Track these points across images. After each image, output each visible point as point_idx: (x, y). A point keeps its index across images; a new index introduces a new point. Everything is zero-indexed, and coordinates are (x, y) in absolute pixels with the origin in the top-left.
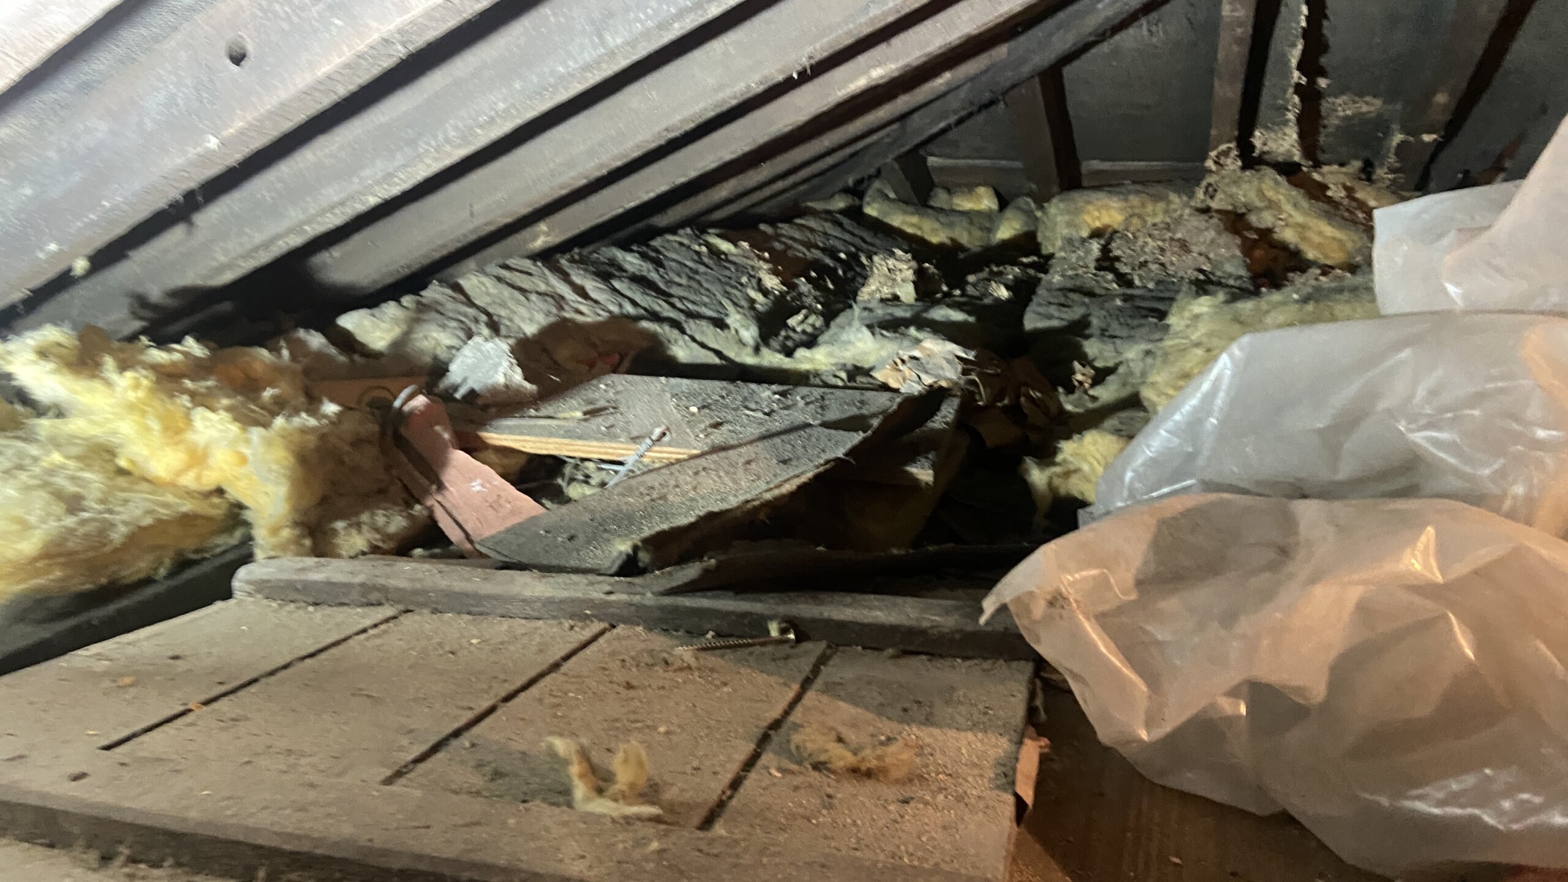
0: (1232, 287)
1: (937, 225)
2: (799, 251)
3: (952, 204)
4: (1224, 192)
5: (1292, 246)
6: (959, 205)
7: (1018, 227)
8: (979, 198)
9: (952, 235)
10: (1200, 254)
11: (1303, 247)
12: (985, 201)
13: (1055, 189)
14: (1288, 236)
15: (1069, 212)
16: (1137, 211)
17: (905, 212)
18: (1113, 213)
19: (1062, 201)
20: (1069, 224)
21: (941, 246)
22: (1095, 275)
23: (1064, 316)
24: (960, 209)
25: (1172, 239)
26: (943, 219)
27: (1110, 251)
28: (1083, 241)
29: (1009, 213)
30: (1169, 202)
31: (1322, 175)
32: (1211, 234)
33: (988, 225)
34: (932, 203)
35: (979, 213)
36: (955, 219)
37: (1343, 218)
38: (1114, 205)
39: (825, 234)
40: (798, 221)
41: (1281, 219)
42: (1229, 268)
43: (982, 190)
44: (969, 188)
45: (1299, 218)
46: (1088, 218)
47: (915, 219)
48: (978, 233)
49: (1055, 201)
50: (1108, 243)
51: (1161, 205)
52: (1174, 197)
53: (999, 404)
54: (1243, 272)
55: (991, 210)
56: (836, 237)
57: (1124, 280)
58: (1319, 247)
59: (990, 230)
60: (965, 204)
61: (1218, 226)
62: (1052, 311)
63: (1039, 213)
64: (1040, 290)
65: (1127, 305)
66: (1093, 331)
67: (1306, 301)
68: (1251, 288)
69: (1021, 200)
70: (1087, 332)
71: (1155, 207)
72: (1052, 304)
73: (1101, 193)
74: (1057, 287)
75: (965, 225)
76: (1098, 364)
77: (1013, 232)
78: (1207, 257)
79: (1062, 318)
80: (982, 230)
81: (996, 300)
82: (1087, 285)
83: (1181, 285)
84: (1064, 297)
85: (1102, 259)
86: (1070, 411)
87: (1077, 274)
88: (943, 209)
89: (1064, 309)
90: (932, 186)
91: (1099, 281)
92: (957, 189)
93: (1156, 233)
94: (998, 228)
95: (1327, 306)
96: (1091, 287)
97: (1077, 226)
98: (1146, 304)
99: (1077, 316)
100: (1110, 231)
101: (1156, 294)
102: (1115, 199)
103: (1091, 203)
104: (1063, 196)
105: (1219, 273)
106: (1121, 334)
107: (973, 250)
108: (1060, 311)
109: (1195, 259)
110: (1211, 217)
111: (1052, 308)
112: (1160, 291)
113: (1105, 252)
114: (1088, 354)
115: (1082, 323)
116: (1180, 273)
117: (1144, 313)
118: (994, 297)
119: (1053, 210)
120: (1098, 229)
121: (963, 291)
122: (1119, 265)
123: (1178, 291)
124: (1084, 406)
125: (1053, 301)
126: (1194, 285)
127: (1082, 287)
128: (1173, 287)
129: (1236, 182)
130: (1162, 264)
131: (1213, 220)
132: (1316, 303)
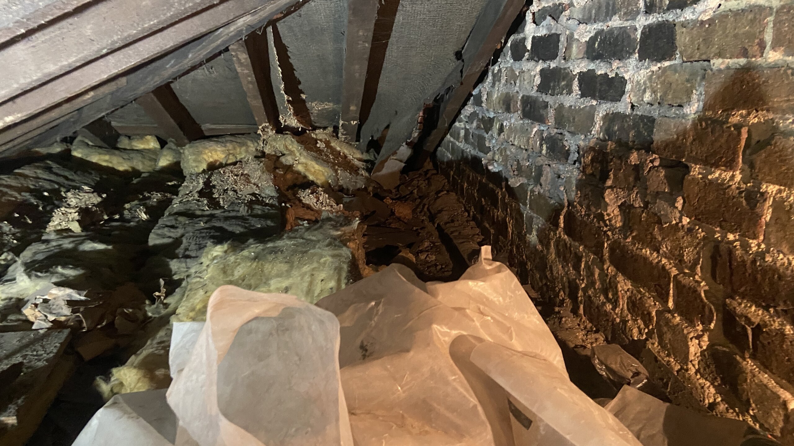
0: (267, 205)
1: (121, 160)
2: (11, 196)
3: (132, 146)
4: (271, 145)
5: (302, 174)
6: (136, 146)
7: (171, 159)
8: (148, 142)
9: (132, 166)
10: (254, 184)
11: (308, 174)
12: (152, 144)
13: (186, 141)
14: (300, 168)
15: (194, 154)
16: (231, 152)
17: (100, 154)
18: (219, 153)
19: (191, 147)
20: (195, 161)
21: (126, 172)
22: (198, 201)
23: (172, 235)
24: (137, 148)
25: (242, 174)
26: (126, 157)
27: (211, 182)
28: (198, 175)
29: (165, 151)
30: (248, 147)
31: (316, 135)
32: (259, 173)
33: (154, 157)
34: (120, 146)
35: (149, 150)
36: (132, 155)
37: (323, 159)
38: (219, 149)
39: (38, 178)
40: (17, 171)
41: (296, 160)
42: (268, 192)
43: (149, 137)
44: (142, 136)
45: (303, 160)
46: (205, 157)
47: (107, 157)
48: (148, 163)
49: (187, 146)
50: (210, 177)
51: (244, 148)
52: (250, 143)
53: (99, 327)
54: (274, 194)
55: (155, 148)
56: (45, 179)
57: (214, 203)
58: (313, 174)
59: (156, 161)
60: (139, 145)
61: (263, 169)
62: (166, 231)
63: (182, 151)
64: (167, 213)
65: (207, 226)
66: (180, 251)
67: (256, 258)
68: (277, 204)
69: (171, 145)
70: (177, 251)
71: (240, 149)
72: (167, 226)
73: (212, 143)
74: (175, 211)
75: (140, 158)
76: (176, 277)
77: (168, 162)
78: (257, 186)
79: (170, 237)
80: (150, 160)
81: (138, 222)
82: (192, 209)
83: (241, 207)
84: (176, 220)
85: (205, 189)
86: (151, 317)
87: (188, 201)
88: (125, 149)
89: (172, 230)
90: (118, 135)
91: (198, 205)
92: (134, 137)
93: (235, 170)
94: (159, 160)
95: (262, 264)
96: (195, 210)
97: (200, 162)
98: (218, 224)
99: (179, 235)
100: (218, 163)
101: (226, 214)
102: (219, 146)
103: (207, 148)
104: (191, 144)
105: (263, 195)
106: (193, 254)
107: (143, 175)
108: (170, 232)
109: (251, 188)
110: (261, 162)
111: (166, 229)
112: (229, 211)
113: (207, 183)
114: (171, 270)
115: (177, 242)
116: (243, 197)
117: (212, 234)
118: (137, 219)
119: (186, 152)
120: (211, 162)
121: (122, 215)
122: (215, 191)
123: (239, 211)
124: (159, 313)
125: (169, 224)
126: (247, 206)
127: (190, 210)
128: (236, 208)
129: (275, 140)
130: (235, 191)
131: (262, 164)
132: (258, 262)
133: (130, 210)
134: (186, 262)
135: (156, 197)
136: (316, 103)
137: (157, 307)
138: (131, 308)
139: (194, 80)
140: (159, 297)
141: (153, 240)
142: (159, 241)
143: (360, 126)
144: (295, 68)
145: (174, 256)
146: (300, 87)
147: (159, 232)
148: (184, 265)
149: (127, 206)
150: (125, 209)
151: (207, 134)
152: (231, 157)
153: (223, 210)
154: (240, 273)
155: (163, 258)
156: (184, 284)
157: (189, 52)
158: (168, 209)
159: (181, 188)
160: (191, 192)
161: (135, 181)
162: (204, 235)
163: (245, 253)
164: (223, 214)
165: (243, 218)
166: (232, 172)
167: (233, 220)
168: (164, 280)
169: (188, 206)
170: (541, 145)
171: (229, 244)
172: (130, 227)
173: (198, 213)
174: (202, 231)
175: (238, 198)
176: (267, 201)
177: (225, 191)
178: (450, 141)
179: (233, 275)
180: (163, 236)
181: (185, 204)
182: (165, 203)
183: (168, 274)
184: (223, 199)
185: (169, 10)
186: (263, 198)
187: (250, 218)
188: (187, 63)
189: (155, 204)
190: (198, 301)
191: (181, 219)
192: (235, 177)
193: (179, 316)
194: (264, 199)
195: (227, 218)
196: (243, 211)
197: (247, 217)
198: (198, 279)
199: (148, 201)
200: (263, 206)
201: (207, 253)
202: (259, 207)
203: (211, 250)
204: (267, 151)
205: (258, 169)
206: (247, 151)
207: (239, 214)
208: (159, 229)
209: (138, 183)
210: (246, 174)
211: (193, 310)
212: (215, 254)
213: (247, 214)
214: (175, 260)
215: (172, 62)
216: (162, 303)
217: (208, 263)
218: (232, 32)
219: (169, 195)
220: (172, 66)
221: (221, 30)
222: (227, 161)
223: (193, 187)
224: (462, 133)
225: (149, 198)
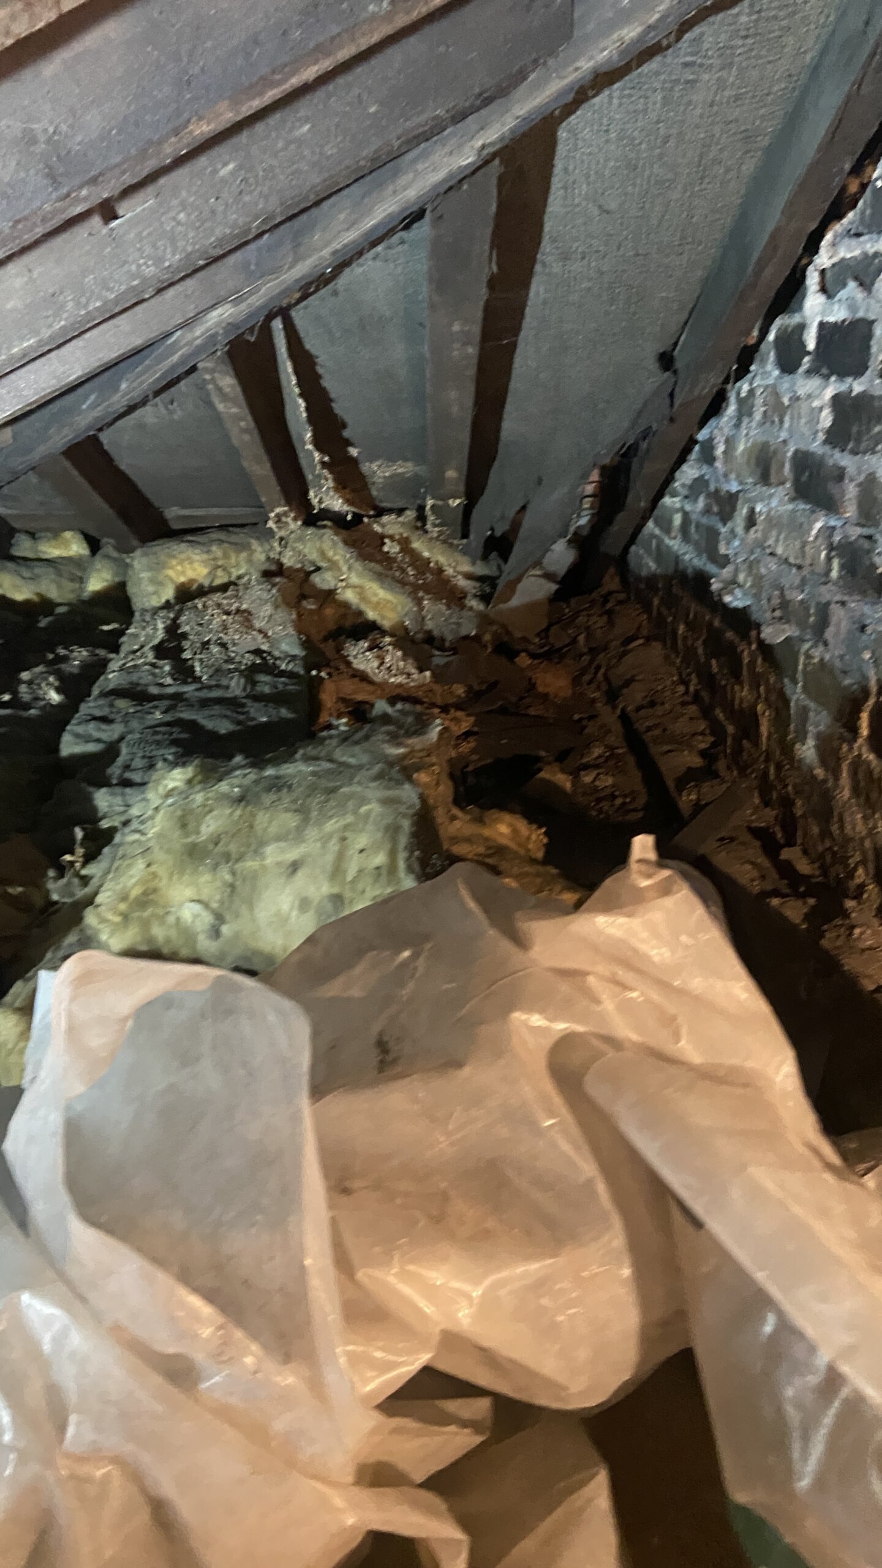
0: (282, 674)
1: (18, 581)
3: (37, 551)
4: (293, 549)
5: (354, 607)
6: (45, 553)
7: (108, 577)
8: (66, 544)
9: (39, 591)
10: (260, 631)
11: (363, 607)
12: (74, 547)
13: (135, 543)
14: (349, 596)
15: (151, 569)
16: (220, 563)
18: (196, 565)
19: (146, 555)
20: (152, 581)
21: (27, 603)
22: (153, 665)
23: (104, 736)
24: (47, 557)
25: (238, 611)
26: (27, 574)
27: (178, 626)
28: (155, 611)
29: (99, 563)
30: (252, 552)
31: (383, 526)
32: (267, 610)
33: (79, 574)
34: (16, 552)
35: (69, 559)
36: (39, 570)
37: (393, 578)
38: (197, 557)
41: (342, 580)
42: (284, 647)
43: (68, 535)
44: (55, 533)
45: (354, 579)
46: (170, 573)
48: (70, 585)
49: (138, 552)
50: (177, 617)
51: (244, 555)
52: (255, 544)
54: (297, 651)
55: (81, 555)
57: (184, 672)
58: (376, 606)
59: (82, 580)
60: (52, 551)
61: (276, 599)
62: (91, 728)
63: (128, 561)
64: (96, 691)
65: (168, 718)
66: (114, 771)
67: (241, 799)
68: (302, 672)
69: (109, 549)
70: (109, 771)
71: (237, 557)
72: (95, 718)
73: (183, 545)
74: (111, 686)
75: (53, 577)
76: (105, 824)
77: (105, 584)
78: (266, 636)
79: (98, 741)
80: (72, 580)
81: (43, 708)
82: (142, 682)
83: (232, 678)
84: (111, 705)
85: (167, 640)
86: (56, 903)
87: (135, 666)
88: (25, 559)
89: (104, 727)
90: (12, 532)
91: (154, 675)
92: (43, 534)
93: (225, 602)
94: (89, 578)
95: (251, 812)
96: (147, 685)
97: (161, 584)
98: (187, 715)
99: (116, 736)
100: (195, 587)
101: (205, 694)
102: (197, 551)
103: (174, 557)
104: (145, 549)
105: (277, 653)
106: (136, 777)
107: (60, 610)
108: (99, 730)
109: (254, 639)
110: (274, 585)
111: (92, 725)
112: (210, 688)
113: (172, 630)
114: (94, 809)
115: (111, 751)
116: (238, 659)
117: (174, 736)
118: (42, 703)
119: (136, 564)
120: (183, 584)
121: (15, 693)
122: (186, 644)
123: (227, 687)
124: (72, 895)
125: (98, 713)
126: (245, 677)
127: (138, 684)
128: (224, 682)
129: (300, 539)
130: (223, 645)
131: (274, 591)
132: (246, 807)
133: (30, 683)
134: (123, 794)
135: (79, 656)
136: (378, 463)
137: (69, 884)
138: (20, 885)
139: (141, 426)
140: (72, 863)
141: (70, 746)
142: (79, 749)
143: (467, 510)
144: (333, 395)
145: (103, 782)
146: (346, 434)
147: (80, 729)
148: (119, 800)
149: (25, 675)
150: (21, 682)
151: (175, 526)
152: (220, 572)
153: (198, 686)
154: (212, 829)
155: (84, 785)
156: (118, 838)
157: (119, 381)
158: (97, 684)
159: (124, 639)
160: (142, 647)
161: (43, 622)
162: (159, 737)
163: (224, 787)
164: (197, 694)
165: (233, 703)
166: (219, 605)
167: (217, 707)
168: (83, 829)
169: (134, 677)
170: (829, 559)
171: (197, 766)
172: (28, 719)
173: (154, 690)
174: (158, 729)
175: (230, 660)
176: (283, 667)
177: (205, 645)
178: (653, 536)
179: (198, 833)
180: (88, 739)
181: (129, 673)
182: (97, 668)
183: (90, 818)
184: (201, 660)
185: (57, 315)
186: (276, 659)
187: (249, 702)
188: (118, 401)
189: (76, 671)
190: (134, 881)
191: (122, 704)
192: (225, 617)
193: (100, 909)
194: (278, 662)
195: (205, 703)
196: (236, 686)
197: (244, 701)
198: (137, 836)
199: (63, 666)
200: (276, 676)
201: (158, 782)
202: (267, 678)
203: (163, 778)
204: (288, 560)
205: (266, 601)
206: (250, 561)
207: (229, 695)
208: (79, 724)
209: (50, 624)
210: (245, 611)
211: (124, 898)
212: (171, 785)
213: (244, 694)
214: (104, 790)
215: (92, 397)
216: (77, 874)
217: (157, 802)
218: (198, 337)
219: (102, 652)
220: (93, 407)
221: (179, 333)
222: (212, 581)
223: (147, 636)
224: (677, 519)
225: (65, 659)
